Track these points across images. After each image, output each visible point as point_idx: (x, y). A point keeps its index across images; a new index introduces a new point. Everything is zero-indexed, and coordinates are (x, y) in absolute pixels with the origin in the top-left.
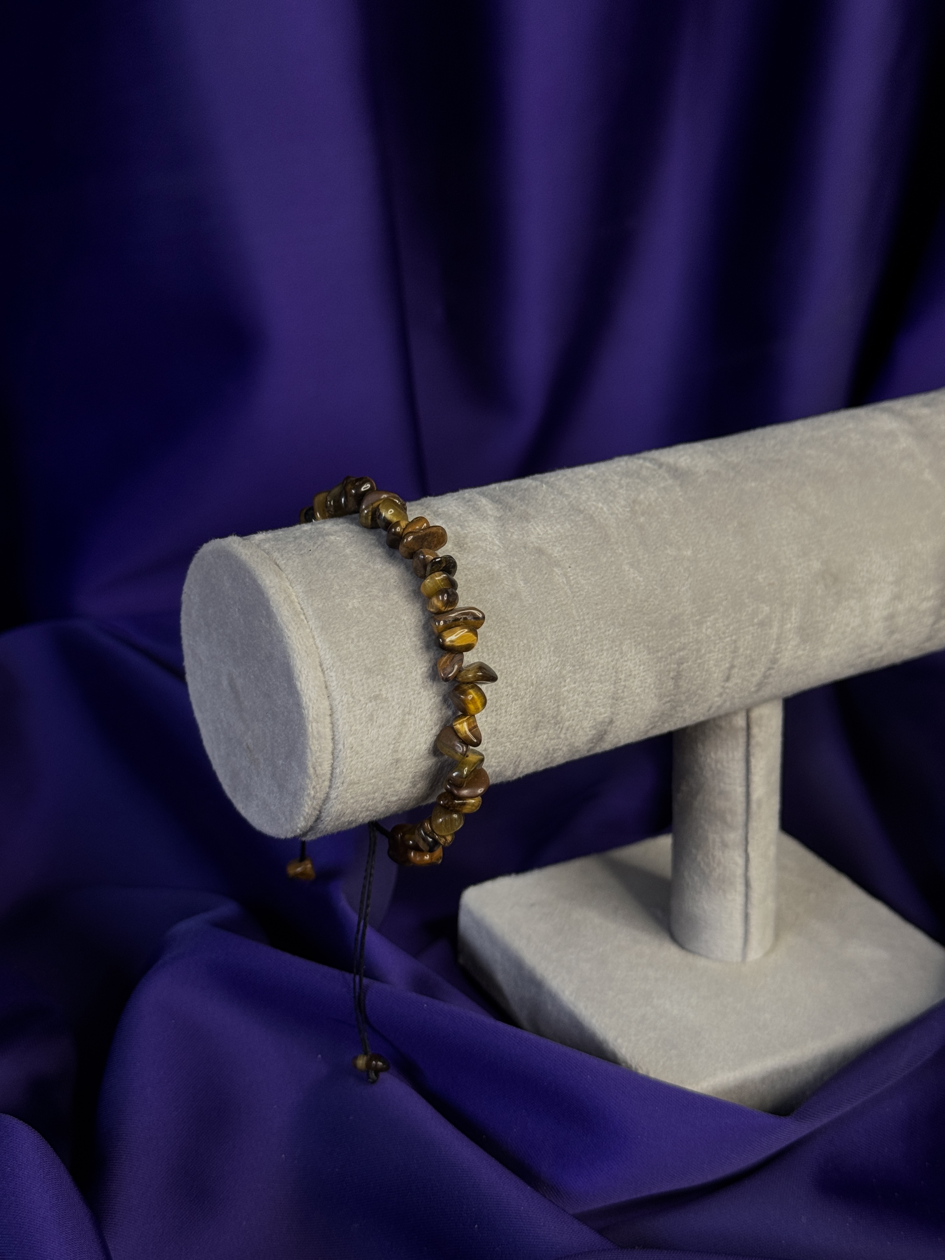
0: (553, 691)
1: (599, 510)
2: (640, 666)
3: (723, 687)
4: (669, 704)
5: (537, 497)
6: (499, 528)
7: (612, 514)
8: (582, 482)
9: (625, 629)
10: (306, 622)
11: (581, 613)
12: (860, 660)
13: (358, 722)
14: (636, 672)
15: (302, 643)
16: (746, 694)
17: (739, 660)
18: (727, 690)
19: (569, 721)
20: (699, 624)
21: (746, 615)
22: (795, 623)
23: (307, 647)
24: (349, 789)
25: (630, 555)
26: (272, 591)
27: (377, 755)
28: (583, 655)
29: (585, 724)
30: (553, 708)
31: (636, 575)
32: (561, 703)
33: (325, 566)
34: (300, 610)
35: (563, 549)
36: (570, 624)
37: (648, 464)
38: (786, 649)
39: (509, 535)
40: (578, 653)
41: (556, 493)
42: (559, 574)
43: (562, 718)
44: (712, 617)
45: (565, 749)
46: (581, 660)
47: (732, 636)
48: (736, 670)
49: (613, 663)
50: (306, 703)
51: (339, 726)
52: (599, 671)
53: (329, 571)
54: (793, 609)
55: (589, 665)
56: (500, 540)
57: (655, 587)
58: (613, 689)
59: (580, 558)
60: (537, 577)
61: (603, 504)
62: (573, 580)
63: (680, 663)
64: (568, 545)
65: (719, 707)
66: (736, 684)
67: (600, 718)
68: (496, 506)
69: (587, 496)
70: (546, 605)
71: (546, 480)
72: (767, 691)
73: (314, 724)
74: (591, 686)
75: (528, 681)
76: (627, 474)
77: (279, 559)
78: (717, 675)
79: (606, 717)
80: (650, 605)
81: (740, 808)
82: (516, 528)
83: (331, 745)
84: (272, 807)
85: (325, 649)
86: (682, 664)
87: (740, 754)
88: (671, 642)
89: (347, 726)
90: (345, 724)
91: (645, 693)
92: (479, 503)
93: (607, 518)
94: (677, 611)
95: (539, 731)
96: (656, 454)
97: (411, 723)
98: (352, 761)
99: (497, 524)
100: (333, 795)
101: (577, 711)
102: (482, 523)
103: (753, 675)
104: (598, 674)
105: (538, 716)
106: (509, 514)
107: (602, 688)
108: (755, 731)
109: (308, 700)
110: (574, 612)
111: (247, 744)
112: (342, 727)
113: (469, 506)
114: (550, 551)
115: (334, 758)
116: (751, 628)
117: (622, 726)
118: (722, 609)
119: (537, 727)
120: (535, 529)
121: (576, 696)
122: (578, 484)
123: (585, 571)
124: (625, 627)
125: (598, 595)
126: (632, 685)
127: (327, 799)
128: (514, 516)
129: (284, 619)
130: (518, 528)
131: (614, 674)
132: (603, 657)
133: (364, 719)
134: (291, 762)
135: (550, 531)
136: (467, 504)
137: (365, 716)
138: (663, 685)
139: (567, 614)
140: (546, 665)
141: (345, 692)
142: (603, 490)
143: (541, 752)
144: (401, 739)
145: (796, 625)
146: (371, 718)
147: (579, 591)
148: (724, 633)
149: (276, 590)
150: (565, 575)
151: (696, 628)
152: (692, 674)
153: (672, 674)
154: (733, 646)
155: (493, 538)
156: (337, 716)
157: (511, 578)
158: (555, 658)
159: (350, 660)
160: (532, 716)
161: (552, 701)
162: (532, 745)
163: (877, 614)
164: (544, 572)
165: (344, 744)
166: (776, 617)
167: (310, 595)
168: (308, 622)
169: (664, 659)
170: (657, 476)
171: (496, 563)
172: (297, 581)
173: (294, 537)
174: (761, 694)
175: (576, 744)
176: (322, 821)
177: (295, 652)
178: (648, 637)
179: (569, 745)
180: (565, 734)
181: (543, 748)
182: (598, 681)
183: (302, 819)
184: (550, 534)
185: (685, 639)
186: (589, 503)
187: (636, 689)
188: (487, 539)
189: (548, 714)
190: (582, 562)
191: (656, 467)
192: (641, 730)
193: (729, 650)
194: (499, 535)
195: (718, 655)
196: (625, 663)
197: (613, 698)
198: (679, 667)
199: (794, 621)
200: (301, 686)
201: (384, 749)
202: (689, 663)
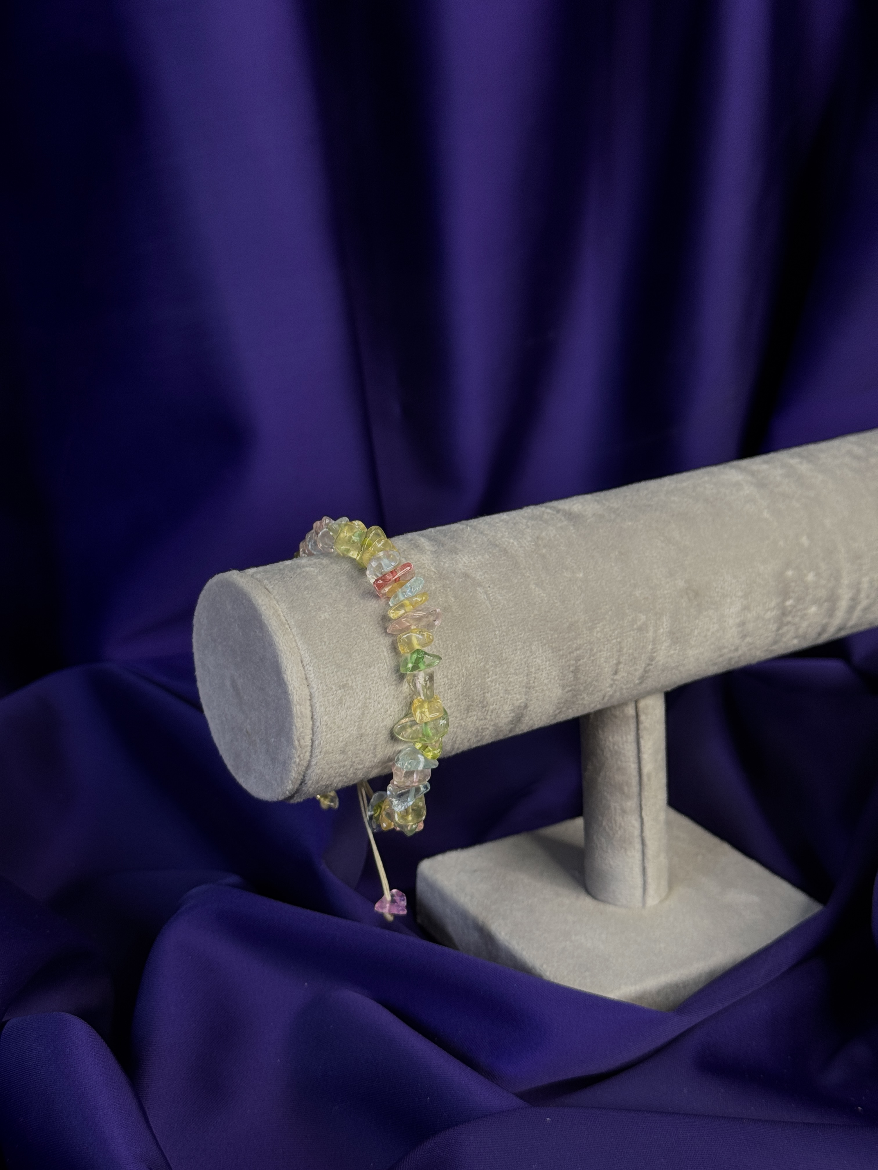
0: (479, 681)
1: (511, 544)
2: (546, 662)
3: (612, 679)
4: (571, 693)
5: (463, 536)
6: (434, 559)
7: (521, 547)
8: (497, 525)
9: (533, 634)
10: (289, 630)
11: (499, 621)
12: (721, 659)
13: (331, 705)
14: (544, 667)
15: (287, 645)
16: (632, 685)
17: (624, 658)
18: (616, 682)
19: (493, 705)
20: (591, 629)
21: (627, 622)
22: (666, 628)
23: (291, 649)
24: (326, 758)
25: (535, 577)
26: (263, 608)
27: (346, 731)
28: (501, 653)
29: (506, 708)
30: (481, 695)
31: (540, 592)
32: (486, 691)
33: (302, 589)
34: (285, 621)
35: (484, 574)
36: (491, 630)
37: (549, 510)
38: (661, 649)
39: (442, 564)
40: (497, 652)
41: (477, 533)
42: (481, 592)
43: (487, 703)
44: (601, 624)
45: (491, 728)
46: (500, 657)
47: (617, 638)
48: (621, 666)
49: (525, 659)
50: (291, 690)
51: (316, 707)
52: (514, 665)
53: (306, 593)
54: (664, 617)
55: (506, 661)
56: (435, 567)
57: (556, 601)
58: (526, 680)
59: (497, 580)
60: (464, 594)
61: (514, 540)
62: (492, 596)
63: (577, 659)
64: (488, 571)
65: (611, 696)
66: (623, 677)
67: (517, 703)
68: (432, 543)
69: (501, 534)
70: (472, 615)
71: (470, 524)
72: (649, 684)
73: (298, 707)
74: (509, 678)
75: (459, 673)
76: (532, 518)
77: (268, 585)
78: (608, 669)
79: (522, 702)
80: (552, 615)
81: (634, 781)
82: (447, 559)
83: (311, 723)
84: (267, 777)
85: (305, 650)
86: (579, 660)
87: (631, 737)
88: (569, 643)
89: (323, 707)
90: (321, 706)
91: (551, 683)
92: (419, 541)
93: (517, 550)
94: (573, 619)
95: (470, 714)
96: (555, 504)
97: (371, 706)
98: (327, 735)
99: (432, 556)
100: (313, 763)
101: (499, 697)
102: (421, 556)
103: (636, 670)
104: (514, 668)
105: (469, 701)
106: (442, 548)
107: (517, 679)
108: (642, 718)
109: (292, 688)
110: (493, 620)
111: (246, 729)
112: (319, 710)
113: (412, 544)
114: (474, 576)
115: (313, 734)
116: (632, 632)
117: (535, 710)
118: (608, 617)
119: (468, 709)
120: (462, 559)
121: (497, 685)
122: (494, 526)
123: (501, 590)
124: (533, 632)
125: (512, 607)
126: (541, 677)
127: (308, 767)
128: (445, 550)
129: (273, 628)
130: (449, 558)
131: (526, 668)
132: (517, 655)
133: (336, 702)
134: (281, 739)
135: (473, 561)
136: (410, 542)
137: (336, 700)
138: (565, 677)
139: (488, 622)
140: (473, 661)
141: (320, 681)
142: (514, 529)
143: (472, 730)
144: (364, 718)
145: (667, 630)
146: (340, 702)
147: (497, 605)
148: (611, 636)
149: (267, 607)
150: (486, 593)
151: (588, 632)
152: (587, 668)
153: (571, 669)
154: (618, 647)
155: (430, 567)
156: (315, 700)
157: (444, 595)
158: (480, 655)
159: (324, 658)
160: (464, 701)
161: (479, 689)
162: (465, 724)
163: (731, 622)
164: (470, 590)
165: (320, 722)
166: (651, 623)
167: (292, 610)
168: (291, 630)
169: (565, 657)
170: (555, 518)
171: (433, 585)
172: (282, 600)
173: (278, 570)
174: (644, 686)
175: (500, 725)
176: (306, 784)
177: (282, 653)
178: (551, 639)
179: (494, 725)
180: (490, 716)
181: (474, 727)
182: (514, 674)
183: (290, 782)
184: (474, 563)
185: (580, 641)
186: (503, 539)
187: (544, 680)
188: (425, 567)
189: (476, 699)
190: (498, 583)
191: (555, 512)
192: (550, 714)
193: (615, 649)
194: (434, 564)
195: (607, 653)
196: (534, 660)
197: (526, 688)
198: (577, 663)
199: (665, 627)
200: (287, 677)
201: (351, 726)
202: (585, 660)
